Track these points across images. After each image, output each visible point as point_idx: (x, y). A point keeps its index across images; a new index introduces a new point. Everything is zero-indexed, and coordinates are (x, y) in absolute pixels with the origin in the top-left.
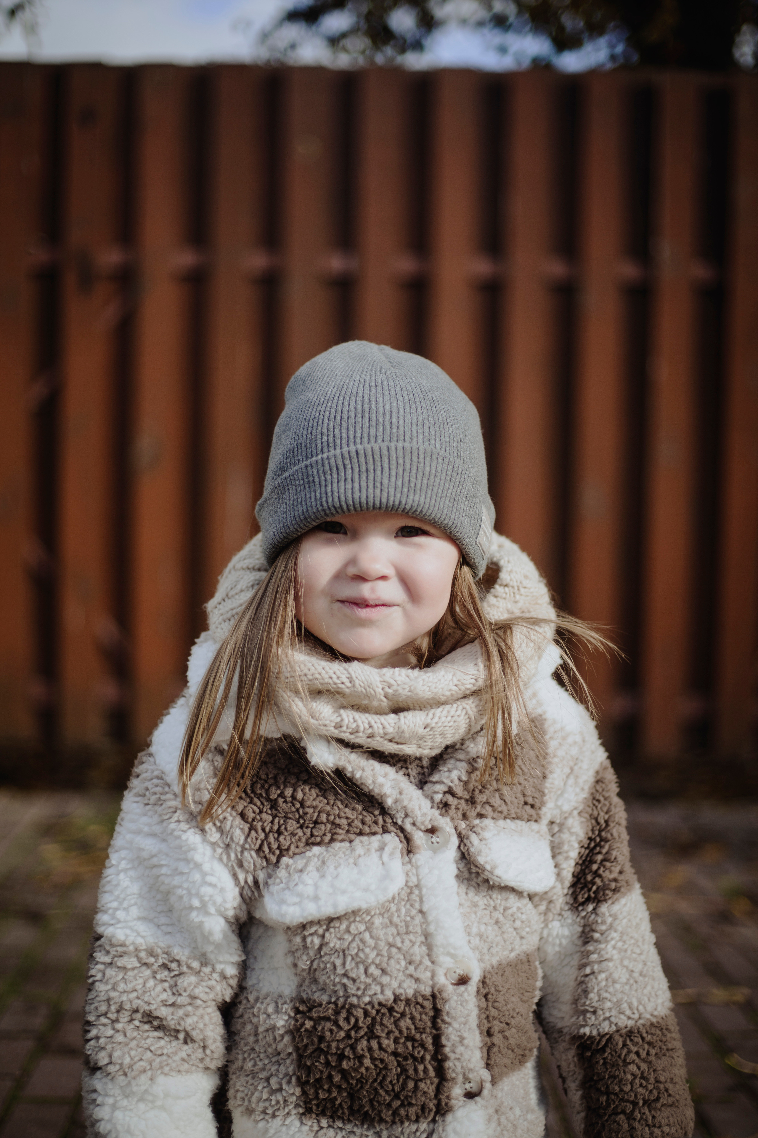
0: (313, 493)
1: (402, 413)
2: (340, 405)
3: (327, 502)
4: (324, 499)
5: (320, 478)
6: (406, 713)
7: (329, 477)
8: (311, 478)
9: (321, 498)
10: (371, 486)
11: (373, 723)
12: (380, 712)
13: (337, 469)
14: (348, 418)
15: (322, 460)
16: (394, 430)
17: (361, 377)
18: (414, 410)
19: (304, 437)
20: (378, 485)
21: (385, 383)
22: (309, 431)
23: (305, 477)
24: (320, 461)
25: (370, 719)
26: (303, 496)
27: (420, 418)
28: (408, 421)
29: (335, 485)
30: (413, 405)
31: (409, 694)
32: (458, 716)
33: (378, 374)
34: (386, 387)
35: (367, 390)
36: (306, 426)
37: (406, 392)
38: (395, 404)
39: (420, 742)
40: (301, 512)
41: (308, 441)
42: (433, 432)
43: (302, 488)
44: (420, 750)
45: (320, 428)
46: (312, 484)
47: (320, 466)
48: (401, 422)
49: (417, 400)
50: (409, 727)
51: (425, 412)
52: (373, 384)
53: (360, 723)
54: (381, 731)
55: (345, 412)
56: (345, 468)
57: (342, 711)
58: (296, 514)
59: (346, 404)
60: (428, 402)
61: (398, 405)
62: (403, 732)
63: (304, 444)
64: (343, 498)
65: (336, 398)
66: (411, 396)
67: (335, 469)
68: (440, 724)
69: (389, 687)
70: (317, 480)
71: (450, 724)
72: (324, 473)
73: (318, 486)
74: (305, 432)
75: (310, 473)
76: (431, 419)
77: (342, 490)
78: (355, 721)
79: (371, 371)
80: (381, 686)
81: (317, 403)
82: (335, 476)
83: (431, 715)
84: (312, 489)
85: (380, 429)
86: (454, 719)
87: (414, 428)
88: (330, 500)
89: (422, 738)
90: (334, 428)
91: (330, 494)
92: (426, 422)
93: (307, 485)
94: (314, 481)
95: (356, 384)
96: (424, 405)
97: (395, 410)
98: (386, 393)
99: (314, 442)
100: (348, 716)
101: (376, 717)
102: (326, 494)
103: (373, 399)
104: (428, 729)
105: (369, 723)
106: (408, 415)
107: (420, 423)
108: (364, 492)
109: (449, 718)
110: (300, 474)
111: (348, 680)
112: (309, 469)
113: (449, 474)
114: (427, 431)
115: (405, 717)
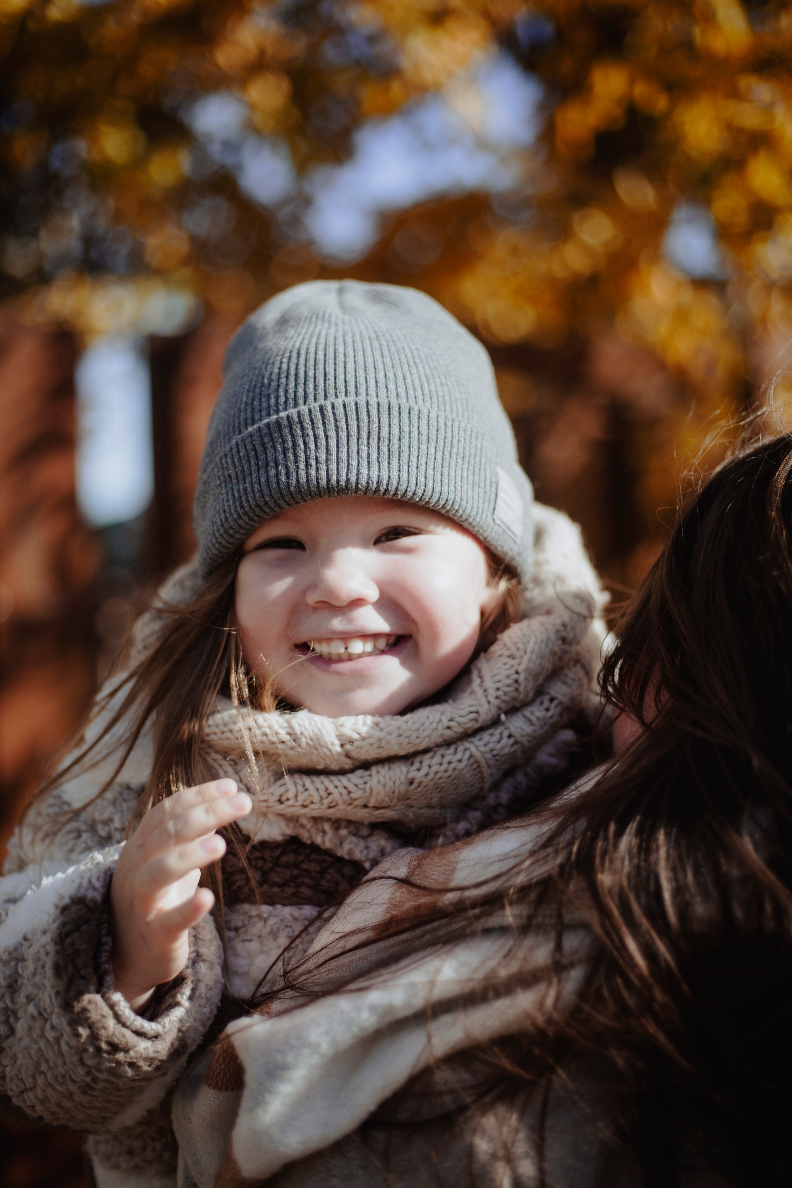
11: (331, 788)
32: (460, 761)
50: (384, 786)
71: (448, 774)
78: (306, 790)
86: (452, 766)
100: (295, 784)
101: (336, 780)
105: (327, 789)
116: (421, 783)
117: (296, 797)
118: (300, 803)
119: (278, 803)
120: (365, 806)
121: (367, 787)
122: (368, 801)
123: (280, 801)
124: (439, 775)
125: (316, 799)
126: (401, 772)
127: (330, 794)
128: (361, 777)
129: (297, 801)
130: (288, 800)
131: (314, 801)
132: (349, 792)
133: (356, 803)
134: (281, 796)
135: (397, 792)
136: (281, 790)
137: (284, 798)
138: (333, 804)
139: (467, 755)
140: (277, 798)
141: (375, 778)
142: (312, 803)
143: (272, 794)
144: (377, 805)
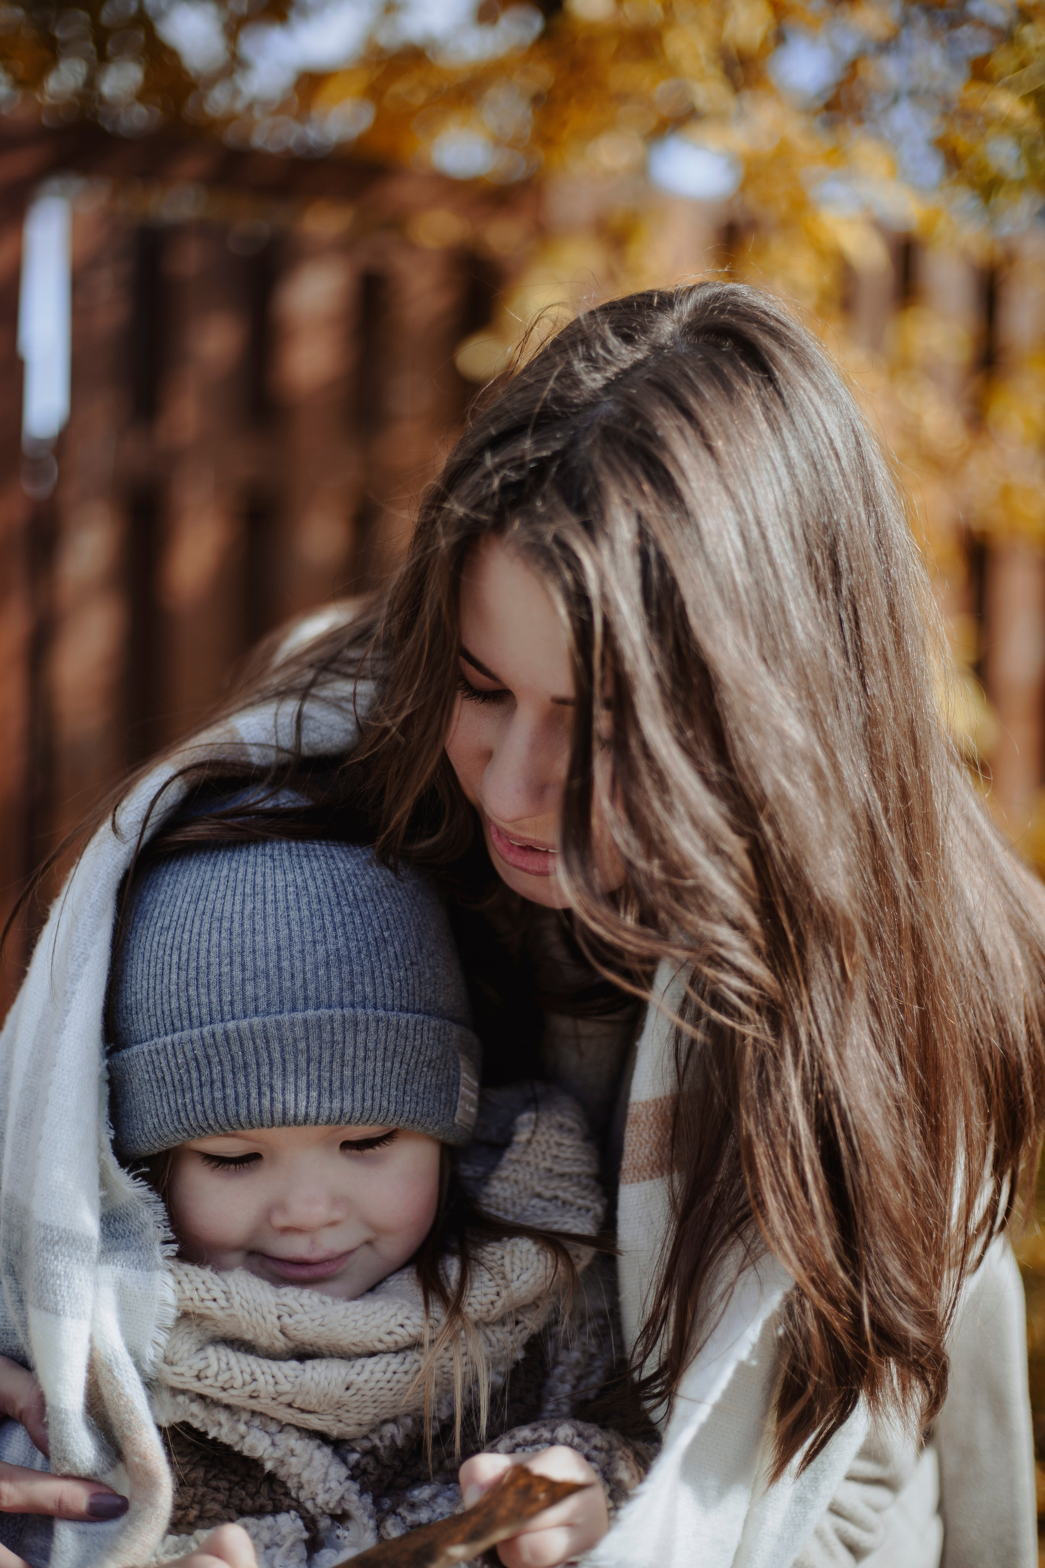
6: (316, 1363)
11: (258, 1374)
12: (273, 1356)
25: (254, 1366)
31: (321, 1329)
39: (340, 1412)
44: (340, 1425)
50: (317, 1385)
53: (236, 1372)
57: (210, 1351)
68: (372, 1384)
69: (290, 1316)
71: (390, 1385)
78: (230, 1369)
80: (276, 1313)
86: (396, 1377)
89: (340, 1405)
100: (219, 1359)
101: (266, 1364)
105: (252, 1374)
115: (314, 1368)
116: (359, 1389)
117: (217, 1375)
118: (219, 1384)
119: (195, 1379)
120: (290, 1405)
121: (298, 1381)
122: (294, 1401)
123: (198, 1378)
124: (381, 1385)
125: (238, 1383)
126: (339, 1373)
127: (254, 1380)
128: (294, 1370)
129: (216, 1380)
130: (207, 1377)
131: (235, 1386)
132: (276, 1383)
133: (281, 1399)
134: (200, 1371)
135: (329, 1396)
136: (202, 1365)
137: (202, 1375)
138: (255, 1394)
139: (415, 1367)
140: (196, 1373)
141: (309, 1373)
142: (232, 1387)
143: (191, 1367)
144: (303, 1407)
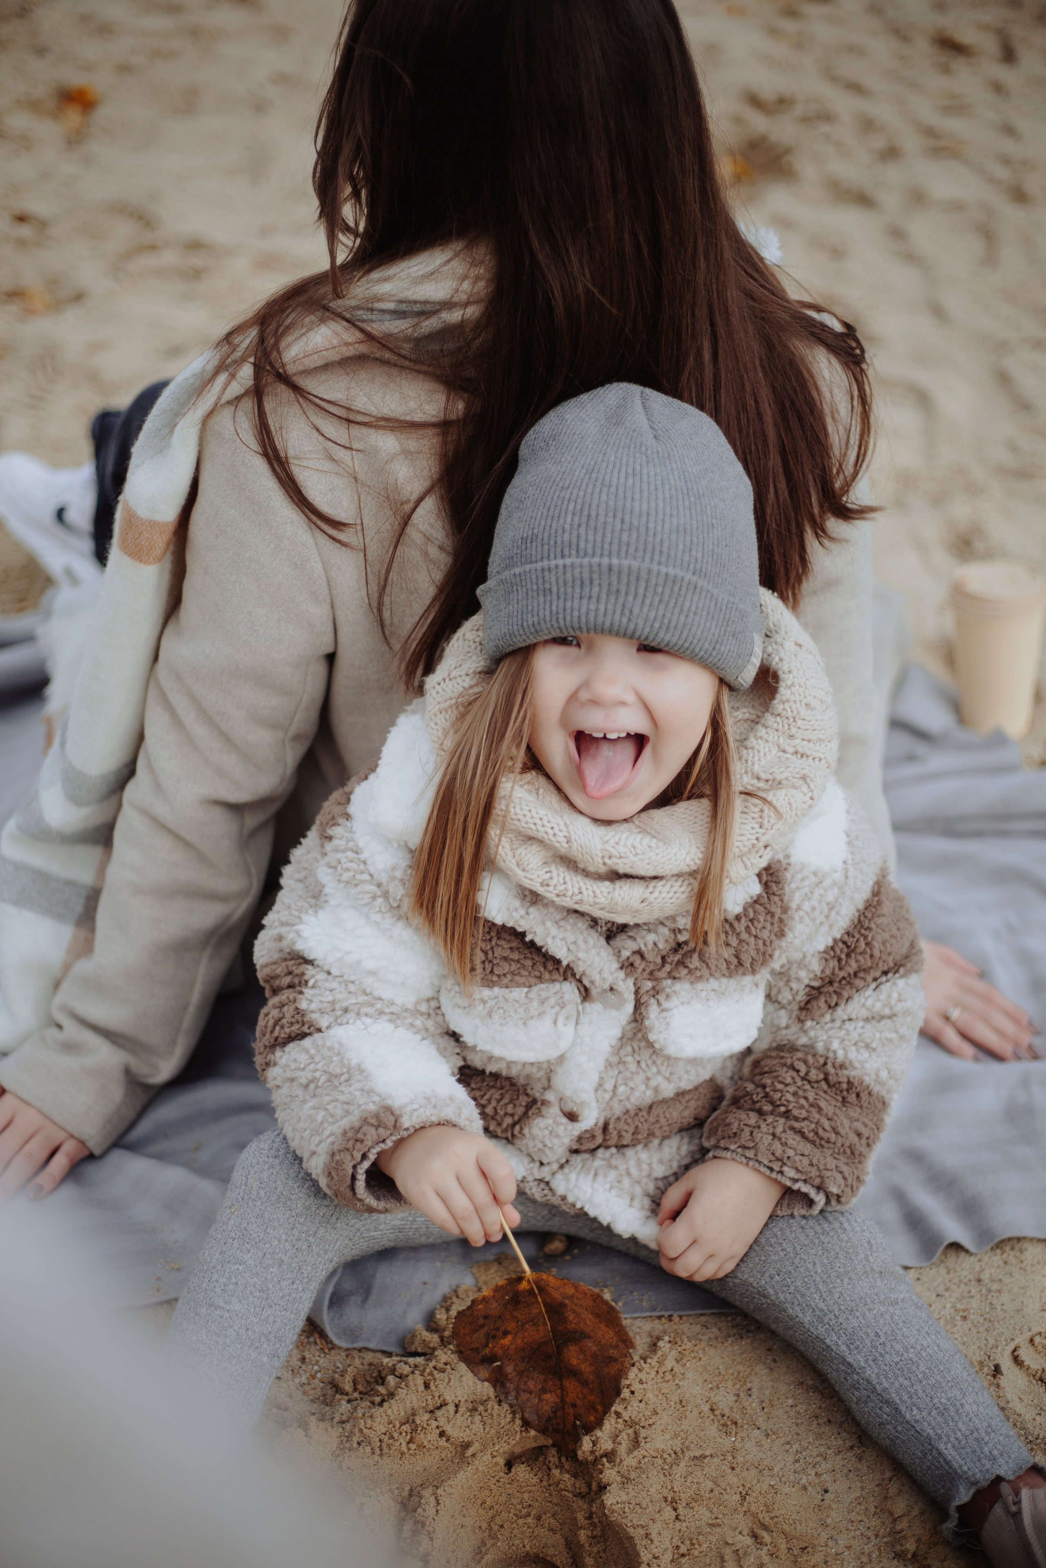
0: (548, 605)
1: (660, 516)
2: (588, 495)
3: (564, 619)
4: (561, 616)
5: (558, 589)
7: (570, 590)
8: (547, 586)
9: (557, 613)
10: (618, 612)
13: (582, 582)
14: (597, 515)
15: (565, 566)
16: (650, 539)
17: (616, 457)
18: (675, 512)
19: (542, 529)
20: (627, 612)
21: (645, 471)
22: (549, 522)
23: (540, 582)
24: (561, 568)
26: (535, 604)
27: (682, 522)
28: (667, 526)
29: (576, 602)
30: (674, 503)
33: (638, 455)
34: (645, 479)
35: (622, 481)
36: (545, 514)
37: (667, 487)
38: (653, 504)
40: (530, 623)
41: (546, 535)
42: (695, 540)
43: (535, 594)
45: (562, 521)
46: (548, 592)
47: (560, 574)
48: (659, 528)
49: (680, 498)
51: (688, 513)
52: (630, 471)
54: (591, 900)
55: (594, 506)
56: (591, 583)
58: (525, 624)
59: (596, 496)
60: (693, 499)
61: (657, 505)
62: (616, 904)
63: (540, 537)
64: (584, 620)
65: (584, 485)
66: (673, 492)
67: (578, 582)
70: (554, 589)
72: (565, 583)
73: (555, 597)
74: (543, 523)
75: (547, 578)
76: (694, 522)
77: (584, 610)
79: (629, 447)
81: (560, 485)
82: (578, 590)
83: (651, 889)
84: (548, 598)
85: (634, 535)
87: (674, 536)
88: (568, 618)
90: (579, 526)
91: (568, 611)
92: (688, 526)
93: (541, 593)
94: (550, 589)
95: (610, 467)
96: (687, 503)
97: (653, 512)
98: (645, 486)
99: (553, 538)
102: (565, 610)
103: (629, 493)
104: (645, 904)
106: (667, 518)
107: (681, 529)
108: (609, 617)
109: (671, 895)
110: (534, 577)
111: (564, 840)
112: (546, 573)
113: (712, 612)
114: (688, 538)
